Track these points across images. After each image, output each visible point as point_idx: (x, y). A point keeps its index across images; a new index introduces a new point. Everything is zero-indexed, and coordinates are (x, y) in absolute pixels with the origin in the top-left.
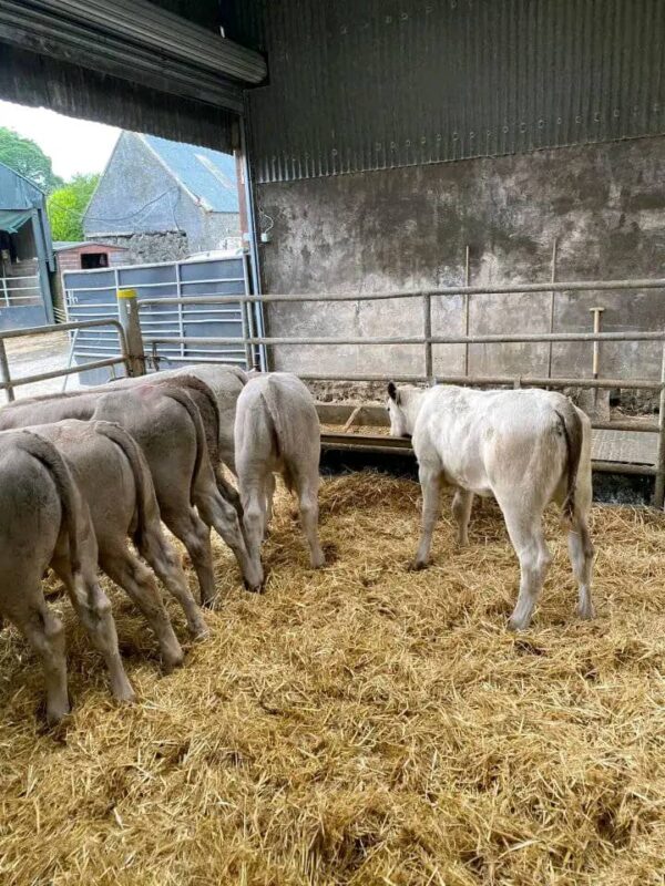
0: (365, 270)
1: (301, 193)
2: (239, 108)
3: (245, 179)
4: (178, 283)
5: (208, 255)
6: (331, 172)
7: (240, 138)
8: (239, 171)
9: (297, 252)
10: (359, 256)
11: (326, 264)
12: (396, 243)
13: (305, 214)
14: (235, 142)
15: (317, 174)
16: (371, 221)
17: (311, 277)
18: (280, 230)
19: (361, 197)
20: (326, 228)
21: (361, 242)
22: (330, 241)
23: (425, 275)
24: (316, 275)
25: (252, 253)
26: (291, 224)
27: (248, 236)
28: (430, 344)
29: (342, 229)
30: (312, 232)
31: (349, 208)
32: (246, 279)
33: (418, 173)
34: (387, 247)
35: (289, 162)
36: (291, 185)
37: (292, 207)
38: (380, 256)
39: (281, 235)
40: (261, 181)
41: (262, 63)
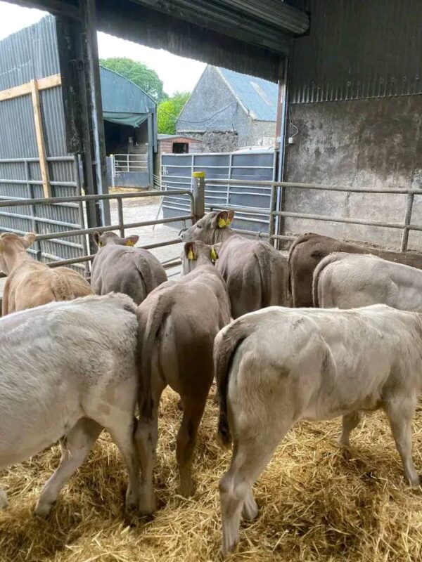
0: (358, 167)
1: (320, 111)
2: (286, 51)
3: (283, 100)
4: (230, 167)
5: (250, 149)
6: (344, 98)
7: (284, 71)
8: (280, 95)
9: (312, 151)
10: (356, 157)
11: (331, 161)
12: (384, 151)
13: (321, 127)
14: (280, 74)
15: (334, 99)
16: (367, 133)
17: (319, 169)
18: (302, 135)
19: (363, 116)
20: (334, 137)
21: (359, 147)
22: (336, 145)
23: (402, 174)
24: (323, 168)
25: (281, 151)
26: (310, 132)
27: (280, 139)
28: (408, 230)
29: (346, 138)
30: (324, 139)
31: (353, 123)
32: (274, 167)
33: (409, 101)
34: (377, 152)
35: (316, 89)
36: (314, 106)
37: (312, 121)
38: (371, 158)
39: (303, 139)
40: (294, 102)
41: (306, 20)
